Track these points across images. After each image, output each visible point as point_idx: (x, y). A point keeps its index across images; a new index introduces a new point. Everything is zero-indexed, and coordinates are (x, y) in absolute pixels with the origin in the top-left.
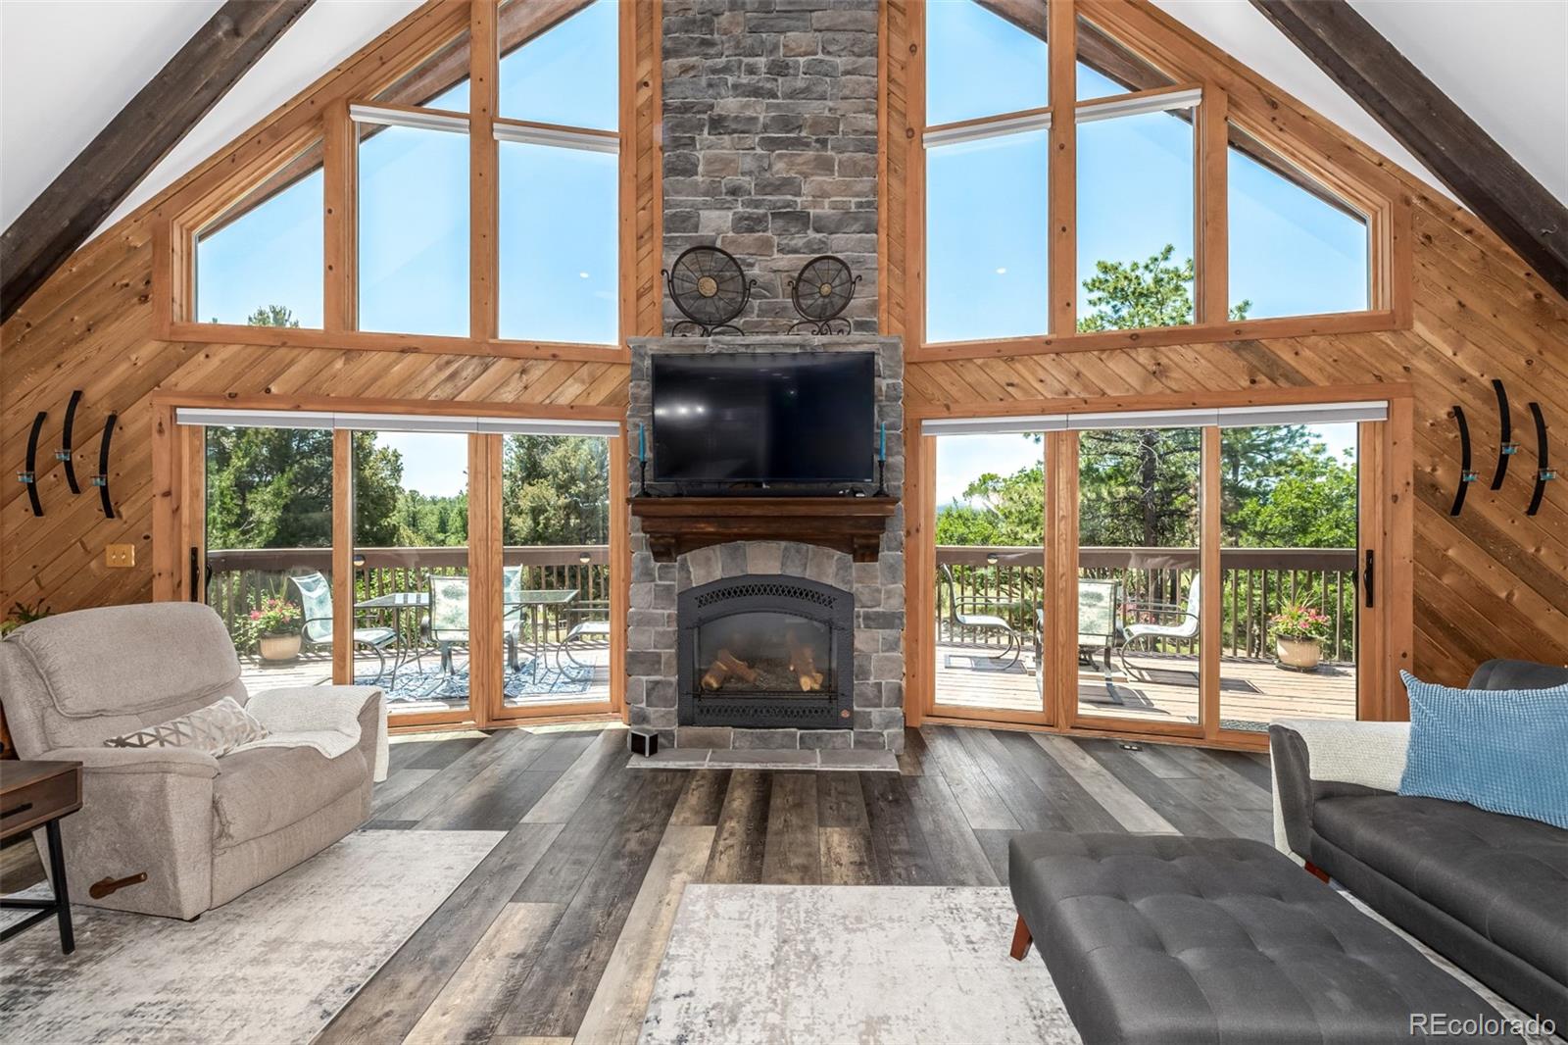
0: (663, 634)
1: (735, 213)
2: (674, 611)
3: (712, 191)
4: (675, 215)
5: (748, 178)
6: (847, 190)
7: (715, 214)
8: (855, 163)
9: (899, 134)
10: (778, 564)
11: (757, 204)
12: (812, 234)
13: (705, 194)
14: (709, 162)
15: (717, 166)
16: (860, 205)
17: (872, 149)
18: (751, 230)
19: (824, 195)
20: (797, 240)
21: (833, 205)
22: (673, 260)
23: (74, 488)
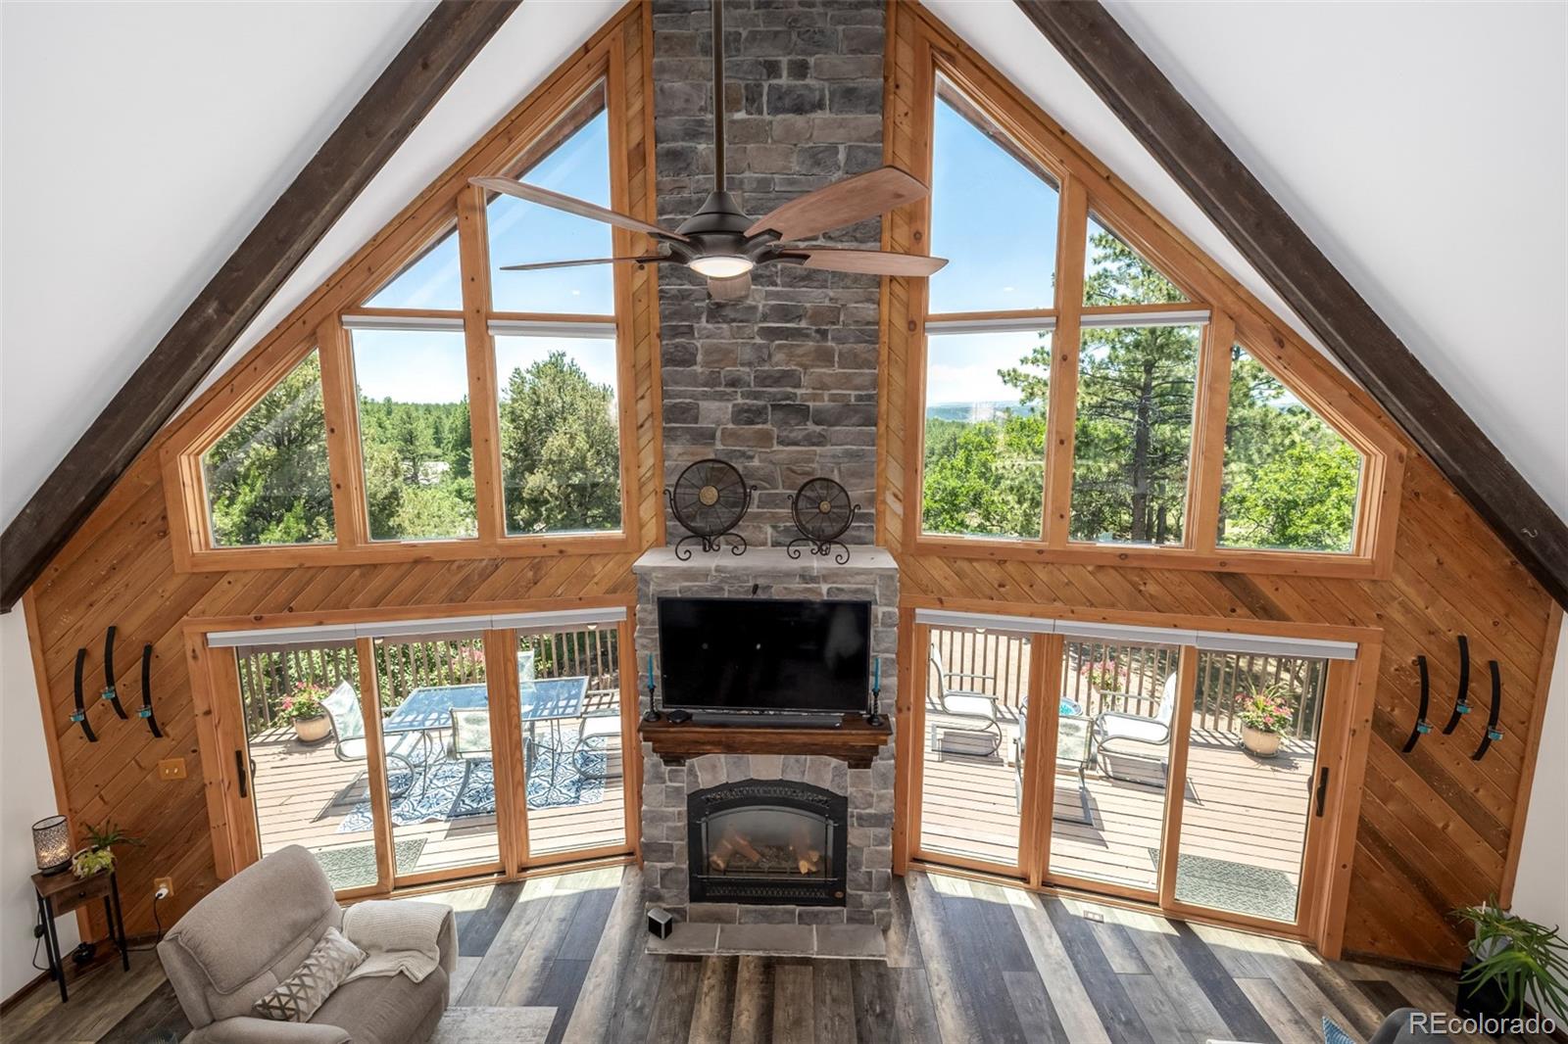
0: (674, 829)
1: (734, 406)
2: (684, 808)
3: (712, 381)
4: (673, 405)
5: (747, 369)
6: (846, 381)
7: (714, 405)
8: (856, 356)
9: (900, 323)
10: (779, 771)
11: (756, 396)
12: (811, 427)
13: (705, 385)
14: (708, 352)
15: (716, 357)
16: (859, 398)
17: (873, 338)
18: (752, 422)
19: (824, 387)
20: (798, 433)
21: (833, 398)
22: (676, 449)
23: (121, 716)
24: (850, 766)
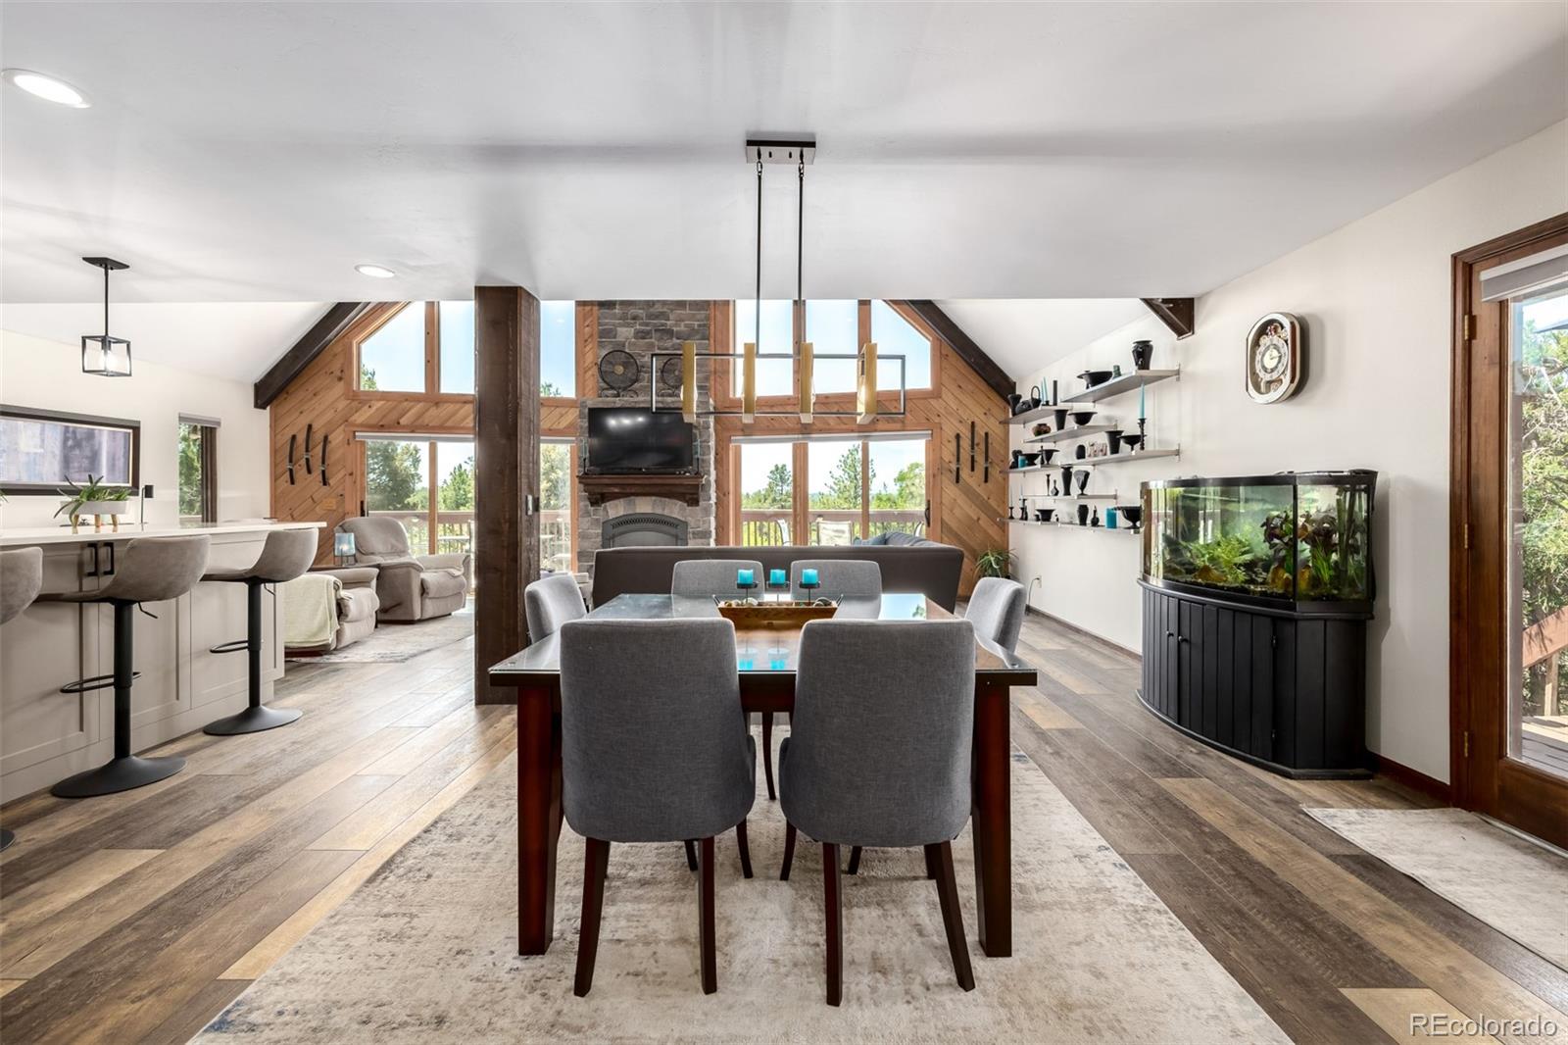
0: (595, 542)
1: (635, 329)
2: (600, 531)
3: (624, 317)
4: (604, 330)
5: (641, 311)
6: (693, 317)
7: (624, 329)
8: (697, 304)
10: (650, 507)
11: (647, 325)
12: (675, 341)
13: (620, 319)
15: (626, 305)
16: (699, 326)
18: (644, 338)
19: (681, 320)
21: (686, 326)
22: (604, 352)
23: (309, 471)
24: (688, 505)
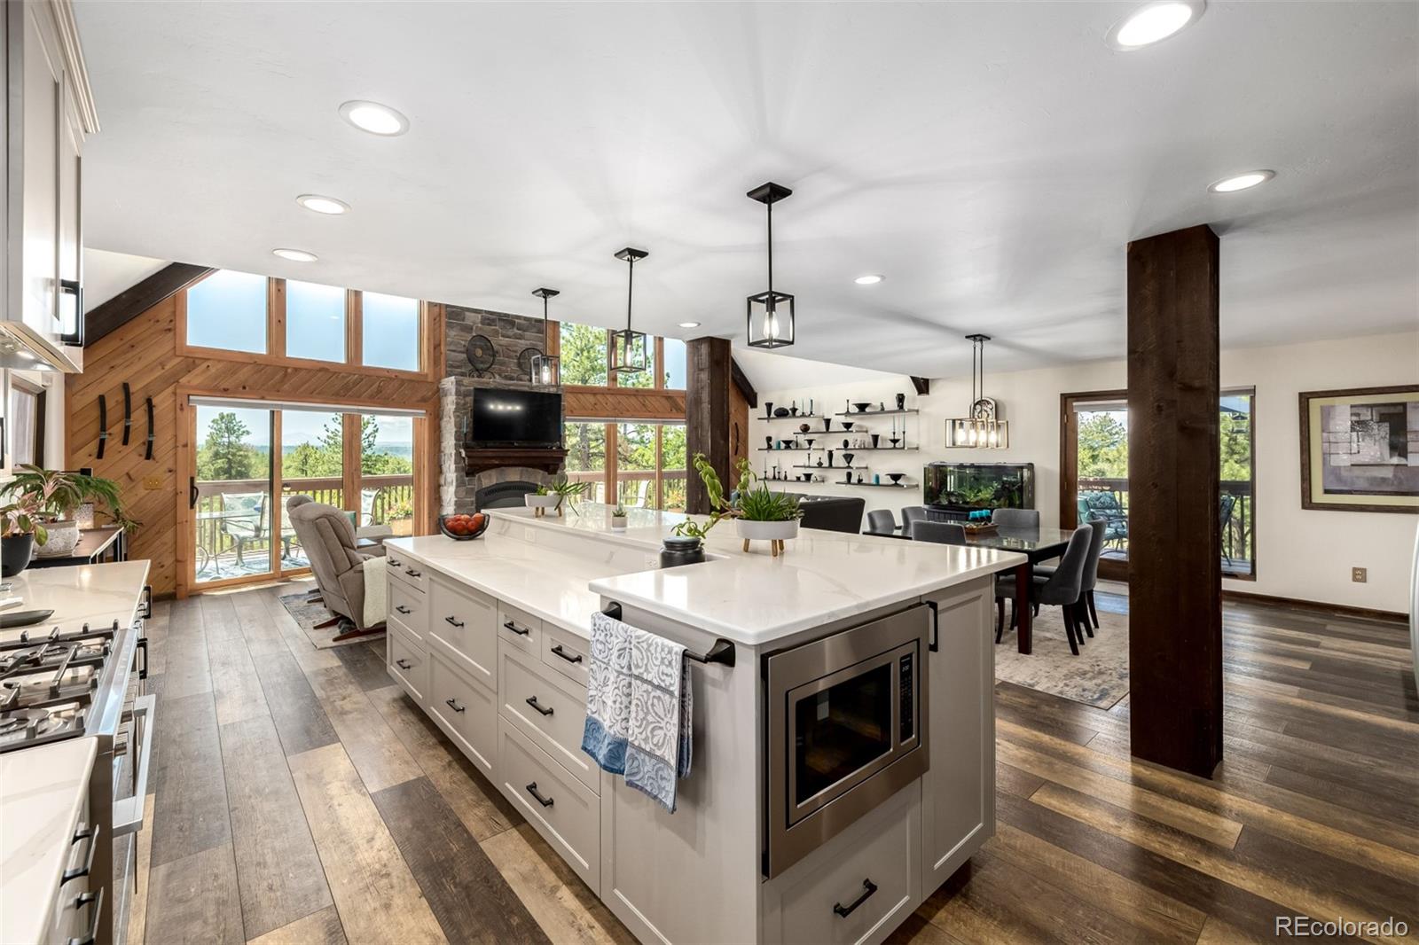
1: (482, 316)
4: (452, 312)
7: (472, 314)
10: (519, 476)
11: (491, 313)
16: (536, 321)
18: (489, 325)
20: (510, 333)
22: (453, 333)
23: (125, 442)
24: (549, 474)
